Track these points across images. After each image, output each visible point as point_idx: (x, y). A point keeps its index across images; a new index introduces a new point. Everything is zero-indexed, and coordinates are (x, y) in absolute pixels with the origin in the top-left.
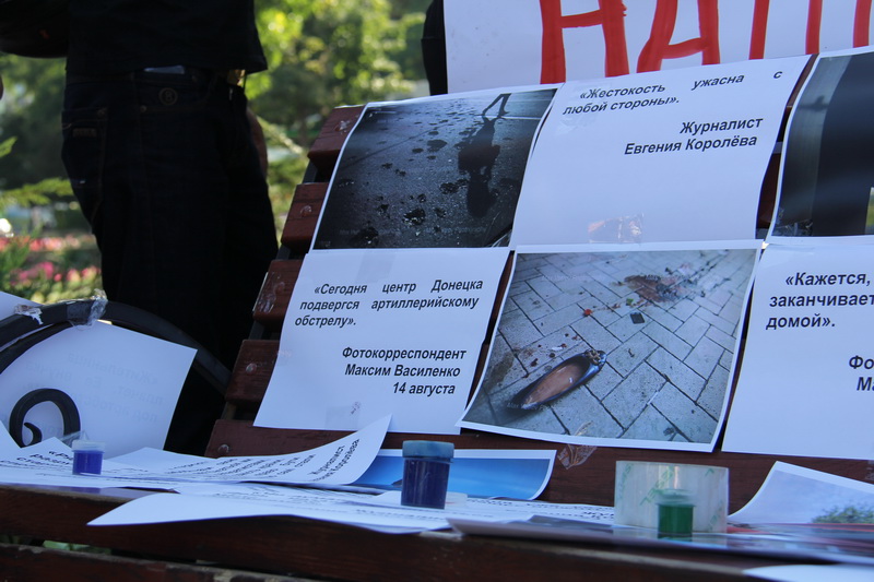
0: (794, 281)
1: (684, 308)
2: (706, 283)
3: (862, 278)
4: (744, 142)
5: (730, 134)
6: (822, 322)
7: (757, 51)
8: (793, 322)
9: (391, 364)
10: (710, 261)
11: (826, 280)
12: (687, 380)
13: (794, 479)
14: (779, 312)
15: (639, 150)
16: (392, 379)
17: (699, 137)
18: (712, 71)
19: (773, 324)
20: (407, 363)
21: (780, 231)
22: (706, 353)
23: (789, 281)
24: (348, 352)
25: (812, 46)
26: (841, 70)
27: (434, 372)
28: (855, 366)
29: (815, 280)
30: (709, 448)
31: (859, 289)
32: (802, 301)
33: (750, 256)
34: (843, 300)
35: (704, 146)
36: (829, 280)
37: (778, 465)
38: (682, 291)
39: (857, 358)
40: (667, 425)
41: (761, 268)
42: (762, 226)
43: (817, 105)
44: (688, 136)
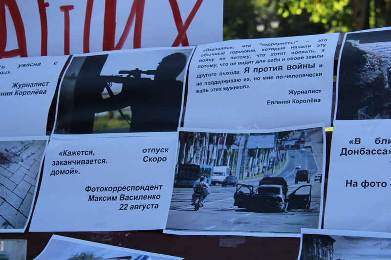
0: (62, 154)
1: (13, 167)
2: (24, 156)
3: (91, 152)
4: (41, 92)
5: (35, 89)
6: (74, 172)
7: (44, 52)
8: (62, 172)
10: (25, 145)
11: (76, 153)
12: (14, 200)
13: (60, 242)
14: (56, 168)
17: (21, 90)
18: (24, 60)
19: (54, 173)
21: (57, 132)
22: (23, 186)
23: (60, 154)
25: (67, 52)
26: (82, 63)
28: (88, 191)
29: (72, 153)
30: (23, 231)
31: (90, 157)
32: (66, 163)
33: (44, 143)
34: (83, 162)
35: (23, 94)
36: (78, 153)
37: (54, 237)
38: (13, 159)
39: (89, 187)
40: (3, 221)
41: (49, 147)
42: (49, 131)
43: (72, 77)
44: (16, 89)
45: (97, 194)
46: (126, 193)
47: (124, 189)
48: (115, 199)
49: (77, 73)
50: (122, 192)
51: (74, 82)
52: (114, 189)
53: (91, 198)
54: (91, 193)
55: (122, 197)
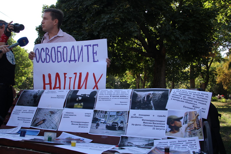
1: (55, 115)
2: (58, 113)
3: (73, 113)
4: (63, 98)
5: (62, 97)
6: (69, 117)
7: (64, 89)
8: (66, 117)
9: (23, 119)
10: (58, 110)
11: (70, 113)
12: (55, 123)
13: (64, 134)
15: (52, 98)
16: (23, 121)
17: (59, 97)
18: (60, 90)
19: (64, 117)
20: (25, 119)
21: (66, 108)
22: (57, 120)
23: (66, 113)
24: (18, 118)
25: (69, 89)
26: (73, 92)
27: (28, 120)
29: (68, 113)
30: (56, 130)
31: (73, 114)
32: (67, 115)
33: (62, 110)
34: (71, 115)
35: (59, 98)
37: (63, 132)
38: (55, 113)
40: (52, 128)
41: (64, 111)
42: (64, 107)
43: (70, 95)
44: (57, 97)
45: (74, 123)
46: (80, 123)
47: (80, 122)
48: (78, 125)
49: (71, 94)
50: (79, 123)
51: (70, 96)
52: (77, 122)
53: (72, 124)
54: (72, 123)
55: (79, 124)
